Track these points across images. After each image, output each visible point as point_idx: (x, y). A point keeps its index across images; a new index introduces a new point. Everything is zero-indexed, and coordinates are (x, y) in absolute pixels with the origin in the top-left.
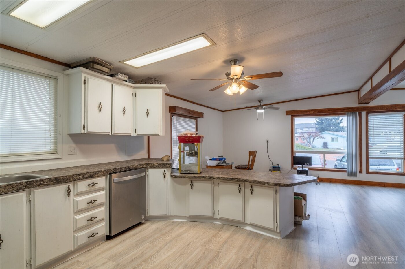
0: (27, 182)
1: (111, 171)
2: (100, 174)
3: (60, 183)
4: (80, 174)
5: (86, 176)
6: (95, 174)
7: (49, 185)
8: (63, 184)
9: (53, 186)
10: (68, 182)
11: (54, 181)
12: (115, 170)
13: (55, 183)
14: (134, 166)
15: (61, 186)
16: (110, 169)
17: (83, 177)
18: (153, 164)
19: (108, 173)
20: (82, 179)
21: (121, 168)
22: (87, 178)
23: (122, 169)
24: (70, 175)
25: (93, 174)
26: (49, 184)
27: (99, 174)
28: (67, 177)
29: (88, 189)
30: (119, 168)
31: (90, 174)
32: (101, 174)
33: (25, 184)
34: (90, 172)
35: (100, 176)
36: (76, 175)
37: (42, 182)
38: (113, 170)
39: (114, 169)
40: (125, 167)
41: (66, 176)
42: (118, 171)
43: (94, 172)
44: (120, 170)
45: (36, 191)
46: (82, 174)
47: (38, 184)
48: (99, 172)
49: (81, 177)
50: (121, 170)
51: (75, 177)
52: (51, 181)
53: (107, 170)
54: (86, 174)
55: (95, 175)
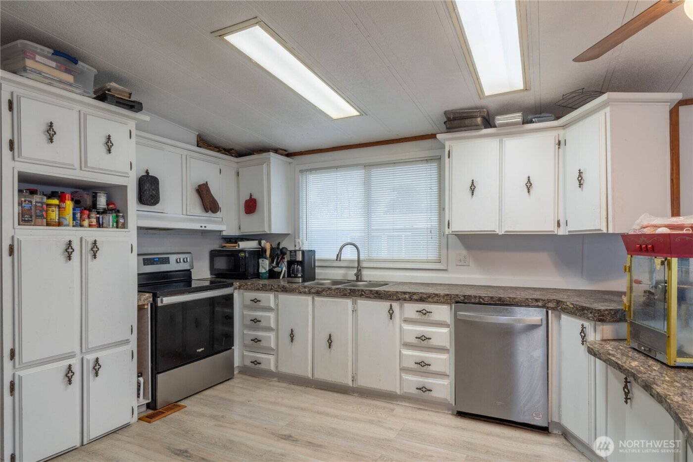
0: (350, 290)
1: (459, 299)
2: (438, 298)
3: (381, 299)
4: (406, 292)
5: (415, 297)
6: (429, 297)
7: (370, 298)
8: (383, 300)
9: (373, 299)
10: (391, 300)
11: (375, 295)
12: (468, 299)
13: (376, 297)
14: (515, 298)
15: (384, 303)
16: (457, 295)
17: (410, 297)
18: (566, 303)
19: (453, 301)
20: (408, 301)
21: (480, 297)
22: (417, 300)
23: (483, 299)
24: (394, 292)
25: (425, 296)
26: (370, 296)
27: (436, 298)
28: (390, 293)
29: (419, 318)
30: (475, 297)
31: (420, 295)
32: (440, 300)
33: (349, 291)
34: (421, 293)
35: (437, 302)
36: (401, 292)
37: (363, 293)
38: (462, 298)
39: (465, 296)
40: (492, 298)
41: (388, 292)
42: (473, 300)
43: (426, 294)
44: (479, 301)
45: (359, 301)
46: (409, 293)
47: (360, 293)
48: (436, 295)
49: (407, 296)
50: (481, 300)
51: (399, 295)
52: (372, 294)
53: (450, 295)
54: (414, 294)
55: (429, 299)
